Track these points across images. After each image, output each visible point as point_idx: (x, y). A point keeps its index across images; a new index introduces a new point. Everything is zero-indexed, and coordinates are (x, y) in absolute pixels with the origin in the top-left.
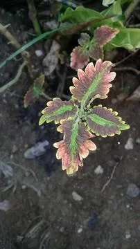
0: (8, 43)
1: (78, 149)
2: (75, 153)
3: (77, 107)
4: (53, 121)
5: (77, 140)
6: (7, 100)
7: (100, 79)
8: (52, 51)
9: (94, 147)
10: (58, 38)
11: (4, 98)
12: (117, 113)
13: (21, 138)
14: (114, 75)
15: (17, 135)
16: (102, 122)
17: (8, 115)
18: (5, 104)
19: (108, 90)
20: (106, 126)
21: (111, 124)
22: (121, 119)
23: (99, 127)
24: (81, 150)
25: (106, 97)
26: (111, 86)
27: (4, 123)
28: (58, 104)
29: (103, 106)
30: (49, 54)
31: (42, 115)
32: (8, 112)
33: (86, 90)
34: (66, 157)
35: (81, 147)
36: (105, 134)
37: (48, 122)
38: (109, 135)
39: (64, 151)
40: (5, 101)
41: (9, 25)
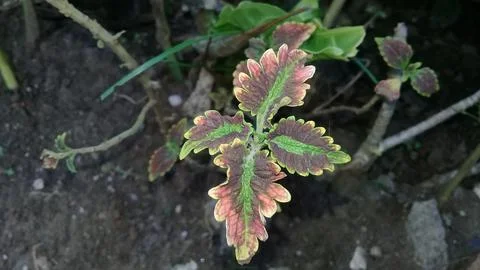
0: (121, 66)
1: (256, 202)
2: (251, 210)
3: (250, 125)
4: (207, 150)
5: (252, 184)
6: (115, 187)
7: (287, 76)
8: (198, 88)
9: (286, 196)
10: (210, 64)
11: (109, 183)
12: (323, 130)
13: (142, 258)
14: (312, 69)
15: (133, 253)
16: (297, 148)
17: (117, 214)
18: (110, 194)
19: (305, 94)
20: (307, 155)
21: (314, 151)
22: (331, 140)
23: (292, 158)
24: (262, 202)
25: (301, 103)
26: (308, 86)
27: (109, 231)
28: (215, 120)
29: (297, 119)
30: (194, 94)
31: (185, 140)
32: (116, 208)
33: (264, 94)
34: (234, 220)
35: (261, 197)
36: (304, 170)
37: (196, 152)
38: (313, 173)
39: (229, 206)
40: (111, 189)
41: (123, 32)
